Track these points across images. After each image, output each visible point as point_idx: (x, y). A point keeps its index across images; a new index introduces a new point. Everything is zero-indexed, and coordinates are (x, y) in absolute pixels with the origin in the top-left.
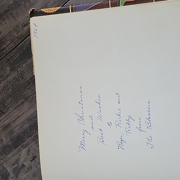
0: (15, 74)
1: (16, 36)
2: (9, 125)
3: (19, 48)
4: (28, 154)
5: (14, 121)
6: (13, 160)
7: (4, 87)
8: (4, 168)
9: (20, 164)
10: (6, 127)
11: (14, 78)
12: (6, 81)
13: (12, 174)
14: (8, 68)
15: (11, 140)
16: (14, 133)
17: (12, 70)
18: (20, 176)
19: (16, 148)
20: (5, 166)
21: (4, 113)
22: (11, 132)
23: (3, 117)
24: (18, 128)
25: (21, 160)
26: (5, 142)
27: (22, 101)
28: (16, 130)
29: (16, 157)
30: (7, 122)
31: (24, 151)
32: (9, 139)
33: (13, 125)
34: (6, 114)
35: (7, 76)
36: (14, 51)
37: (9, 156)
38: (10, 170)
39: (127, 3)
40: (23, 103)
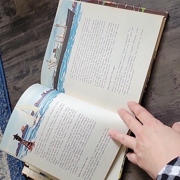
2: (38, 46)
5: (41, 45)
6: (34, 65)
7: (42, 27)
8: (29, 68)
9: (37, 68)
10: (36, 47)
11: (48, 23)
12: (43, 24)
13: (31, 72)
14: (47, 18)
15: (37, 54)
16: (39, 51)
17: (49, 19)
18: (35, 74)
19: (38, 59)
21: (38, 40)
22: (38, 50)
23: (37, 41)
24: (42, 49)
25: (38, 66)
28: (41, 50)
29: (36, 64)
30: (37, 45)
32: (36, 54)
33: (40, 47)
35: (45, 21)
36: (53, 10)
37: (33, 62)
38: (31, 70)
39: (106, 4)
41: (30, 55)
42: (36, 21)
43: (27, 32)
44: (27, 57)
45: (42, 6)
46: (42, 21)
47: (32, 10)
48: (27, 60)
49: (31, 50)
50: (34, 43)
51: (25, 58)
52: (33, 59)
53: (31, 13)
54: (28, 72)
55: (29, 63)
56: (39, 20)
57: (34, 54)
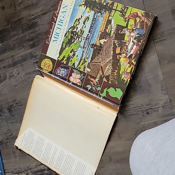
0: (22, 35)
1: (28, 18)
3: (28, 24)
4: (17, 71)
5: (16, 55)
6: (10, 72)
7: (17, 39)
9: (13, 74)
10: (12, 56)
11: (22, 36)
12: (18, 36)
13: (8, 78)
14: (21, 31)
18: (11, 79)
19: (13, 67)
20: (7, 73)
21: (14, 50)
22: (14, 59)
23: (12, 51)
24: (17, 58)
25: (13, 73)
26: (10, 63)
27: (22, 47)
28: (16, 59)
29: (12, 71)
31: (16, 69)
32: (12, 62)
33: (15, 56)
34: (14, 51)
35: (19, 34)
36: (25, 25)
37: (10, 69)
38: (8, 75)
40: (22, 48)
41: (7, 63)
42: (12, 33)
43: (4, 43)
44: (5, 65)
45: (17, 21)
46: (17, 34)
47: (8, 25)
48: (4, 67)
49: (8, 58)
50: (10, 52)
51: (3, 66)
52: (10, 66)
53: (8, 27)
54: (5, 78)
55: (6, 70)
56: (15, 33)
57: (10, 62)
